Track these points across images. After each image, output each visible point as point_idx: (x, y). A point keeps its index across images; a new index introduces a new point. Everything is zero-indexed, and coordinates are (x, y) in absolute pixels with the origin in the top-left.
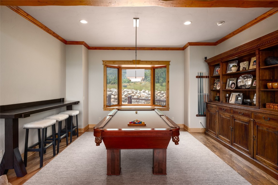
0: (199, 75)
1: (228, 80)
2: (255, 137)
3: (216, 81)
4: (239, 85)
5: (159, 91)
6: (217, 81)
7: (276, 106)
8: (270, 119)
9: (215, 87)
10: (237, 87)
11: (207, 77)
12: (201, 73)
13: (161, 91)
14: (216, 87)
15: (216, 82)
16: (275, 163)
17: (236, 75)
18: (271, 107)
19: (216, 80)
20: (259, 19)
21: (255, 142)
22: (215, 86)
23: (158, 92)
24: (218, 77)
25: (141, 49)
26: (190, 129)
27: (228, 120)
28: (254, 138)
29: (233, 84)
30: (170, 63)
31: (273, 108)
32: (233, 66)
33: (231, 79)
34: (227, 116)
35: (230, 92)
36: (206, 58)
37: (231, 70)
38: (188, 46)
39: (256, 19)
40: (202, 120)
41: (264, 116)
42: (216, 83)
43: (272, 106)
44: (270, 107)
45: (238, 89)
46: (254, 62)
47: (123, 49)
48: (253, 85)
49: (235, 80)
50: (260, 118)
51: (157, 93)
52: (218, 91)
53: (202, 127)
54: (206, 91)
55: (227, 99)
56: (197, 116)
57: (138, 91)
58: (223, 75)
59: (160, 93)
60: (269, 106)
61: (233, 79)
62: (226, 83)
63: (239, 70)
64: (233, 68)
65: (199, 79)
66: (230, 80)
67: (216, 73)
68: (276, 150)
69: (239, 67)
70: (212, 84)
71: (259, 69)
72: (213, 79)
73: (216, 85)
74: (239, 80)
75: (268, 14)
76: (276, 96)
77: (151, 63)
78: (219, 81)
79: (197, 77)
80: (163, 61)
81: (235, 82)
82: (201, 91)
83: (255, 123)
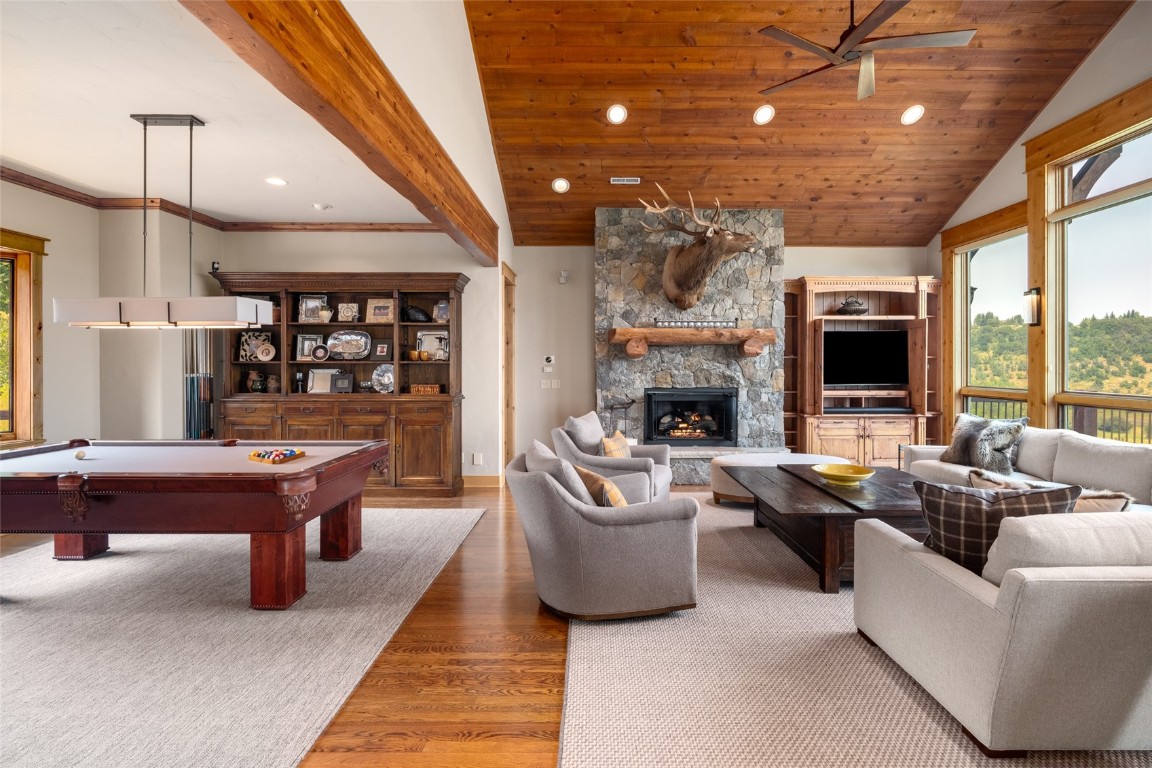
1: (300, 339)
2: (400, 447)
3: (246, 337)
6: (249, 337)
7: (428, 389)
8: (429, 409)
9: (246, 355)
14: (249, 355)
15: (246, 340)
16: (436, 475)
17: (326, 330)
18: (421, 391)
19: (244, 333)
21: (399, 456)
22: (245, 351)
27: (322, 432)
29: (321, 350)
31: (424, 392)
32: (323, 308)
33: (308, 336)
34: (320, 423)
35: (309, 367)
39: (371, 224)
41: (416, 406)
42: (248, 344)
44: (418, 390)
45: (333, 360)
46: (375, 310)
48: (377, 354)
49: (319, 340)
50: (409, 411)
55: (298, 386)
61: (314, 336)
63: (334, 318)
66: (304, 339)
68: (438, 455)
69: (337, 313)
71: (399, 326)
73: (246, 347)
74: (331, 341)
76: (412, 373)
78: (256, 338)
81: (319, 344)
83: (398, 422)
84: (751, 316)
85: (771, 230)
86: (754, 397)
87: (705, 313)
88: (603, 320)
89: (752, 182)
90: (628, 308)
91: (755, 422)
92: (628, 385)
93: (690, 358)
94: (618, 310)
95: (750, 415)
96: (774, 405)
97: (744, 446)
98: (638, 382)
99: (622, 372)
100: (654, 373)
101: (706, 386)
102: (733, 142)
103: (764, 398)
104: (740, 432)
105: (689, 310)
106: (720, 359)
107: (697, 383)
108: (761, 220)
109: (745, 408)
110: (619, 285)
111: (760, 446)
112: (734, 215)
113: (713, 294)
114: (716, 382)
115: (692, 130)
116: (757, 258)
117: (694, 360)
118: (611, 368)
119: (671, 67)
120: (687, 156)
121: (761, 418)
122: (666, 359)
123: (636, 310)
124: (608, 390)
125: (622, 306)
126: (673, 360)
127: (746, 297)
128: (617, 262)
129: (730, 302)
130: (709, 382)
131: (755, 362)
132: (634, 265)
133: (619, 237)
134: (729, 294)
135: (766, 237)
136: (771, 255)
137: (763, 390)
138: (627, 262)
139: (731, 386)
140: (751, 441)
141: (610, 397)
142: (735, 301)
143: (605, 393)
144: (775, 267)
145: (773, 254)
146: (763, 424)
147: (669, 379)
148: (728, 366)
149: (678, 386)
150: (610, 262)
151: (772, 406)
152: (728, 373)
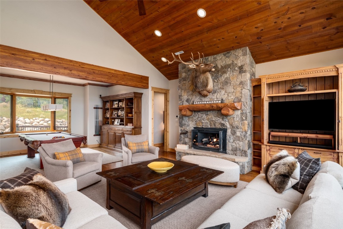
0: (96, 107)
1: (114, 111)
4: (119, 114)
5: (41, 117)
10: (118, 116)
11: (101, 108)
12: (97, 105)
13: (45, 118)
17: (117, 109)
23: (41, 119)
24: (108, 109)
26: (89, 145)
30: (72, 96)
32: (116, 104)
35: (115, 119)
36: (101, 96)
37: (115, 106)
38: (87, 85)
40: (98, 138)
41: (126, 129)
47: (23, 78)
51: (40, 121)
52: (108, 118)
53: (98, 143)
54: (100, 118)
55: (113, 122)
56: (94, 135)
57: (4, 118)
58: (110, 108)
59: (43, 120)
61: (116, 111)
62: (112, 113)
63: (118, 106)
64: (116, 105)
65: (96, 109)
67: (107, 106)
69: (119, 105)
70: (104, 113)
71: (126, 108)
72: (105, 110)
73: (107, 114)
74: (119, 112)
78: (108, 112)
79: (94, 108)
80: (65, 93)
81: (117, 113)
82: (97, 118)
84: (232, 97)
85: (241, 58)
86: (234, 133)
87: (213, 97)
88: (181, 103)
89: (222, 40)
90: (188, 98)
91: (234, 144)
92: (188, 126)
93: (208, 116)
94: (185, 99)
95: (232, 141)
96: (243, 137)
97: (229, 154)
98: (191, 125)
99: (186, 121)
100: (196, 122)
101: (214, 127)
102: (200, 28)
103: (238, 134)
104: (227, 148)
105: (207, 97)
106: (219, 116)
107: (211, 126)
108: (237, 54)
109: (229, 137)
110: (185, 90)
111: (236, 155)
112: (225, 55)
113: (216, 90)
114: (218, 126)
115: (183, 29)
116: (235, 71)
117: (210, 117)
118: (183, 119)
119: (158, 12)
120: (190, 38)
121: (237, 143)
122: (200, 116)
123: (190, 98)
124: (182, 127)
125: (186, 97)
126: (202, 117)
127: (230, 89)
128: (185, 82)
129: (224, 92)
130: (215, 126)
131: (234, 118)
132: (190, 82)
133: (185, 73)
134: (223, 89)
135: (239, 61)
136: (241, 69)
137: (238, 130)
138: (187, 81)
139: (224, 128)
140: (232, 152)
141: (183, 130)
142: (226, 92)
143: (181, 128)
144: (243, 74)
145: (243, 68)
146: (238, 146)
147: (201, 124)
148: (223, 119)
149: (204, 127)
150: (183, 82)
151: (242, 138)
152: (222, 122)
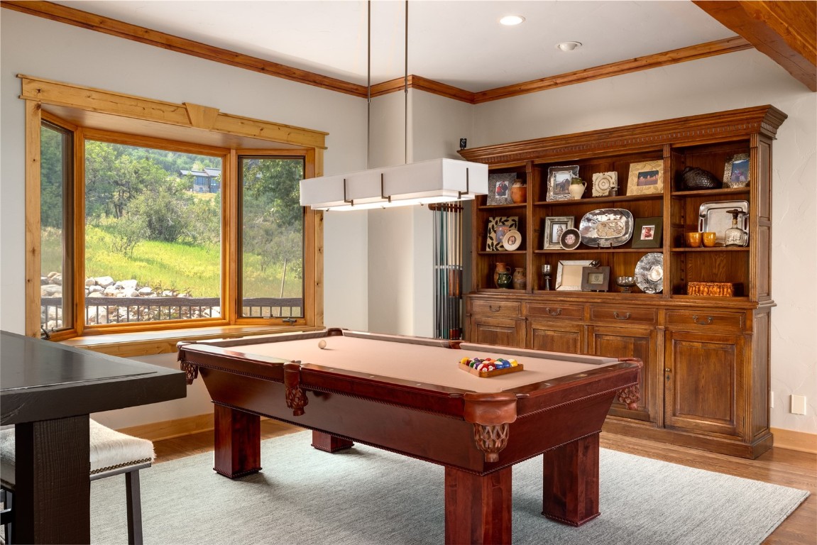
1: (548, 223)
2: (671, 371)
3: (493, 223)
4: (587, 237)
6: (496, 223)
7: (715, 289)
8: (715, 319)
9: (492, 244)
14: (495, 243)
15: (493, 226)
16: (725, 420)
18: (703, 291)
19: (491, 219)
20: (644, 63)
21: (669, 384)
22: (491, 238)
25: (220, 56)
27: (571, 341)
28: (666, 375)
29: (572, 235)
30: (328, 141)
31: (708, 293)
33: (556, 219)
34: (568, 329)
35: (554, 258)
36: (463, 143)
39: (636, 60)
41: (695, 314)
42: (495, 232)
43: (706, 289)
44: (699, 290)
45: (586, 249)
46: (639, 178)
48: (642, 239)
49: (569, 223)
50: (684, 320)
55: (545, 280)
60: (697, 289)
61: (564, 219)
62: (540, 231)
65: (438, 213)
66: (553, 223)
67: (497, 197)
68: (729, 390)
71: (674, 197)
72: (481, 216)
73: (493, 235)
74: (583, 224)
75: (670, 57)
76: (690, 265)
77: (262, 130)
78: (504, 224)
79: (432, 207)
80: (304, 130)
82: (440, 257)
83: (668, 335)
